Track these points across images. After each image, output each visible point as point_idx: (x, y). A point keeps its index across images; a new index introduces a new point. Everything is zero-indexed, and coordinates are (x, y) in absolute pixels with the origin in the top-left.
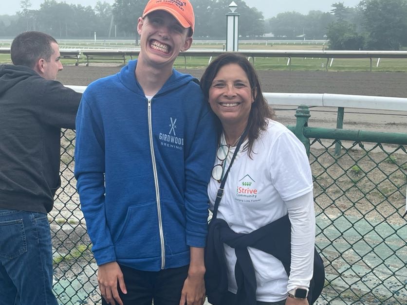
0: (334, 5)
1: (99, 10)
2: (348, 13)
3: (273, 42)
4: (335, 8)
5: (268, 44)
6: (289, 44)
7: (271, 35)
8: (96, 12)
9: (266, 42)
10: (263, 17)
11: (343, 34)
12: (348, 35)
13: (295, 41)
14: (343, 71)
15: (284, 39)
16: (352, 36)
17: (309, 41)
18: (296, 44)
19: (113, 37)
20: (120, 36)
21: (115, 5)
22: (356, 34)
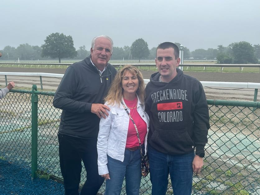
0: (218, 46)
1: (125, 49)
2: (225, 49)
3: (194, 61)
4: (219, 47)
5: (192, 62)
6: (200, 62)
7: (192, 58)
8: (124, 50)
9: (191, 61)
10: (189, 51)
11: (223, 58)
12: (225, 58)
13: (203, 61)
14: (228, 72)
15: (198, 59)
16: (227, 58)
17: (208, 61)
18: (203, 62)
19: (130, 59)
20: (133, 59)
21: (131, 47)
22: (229, 57)
